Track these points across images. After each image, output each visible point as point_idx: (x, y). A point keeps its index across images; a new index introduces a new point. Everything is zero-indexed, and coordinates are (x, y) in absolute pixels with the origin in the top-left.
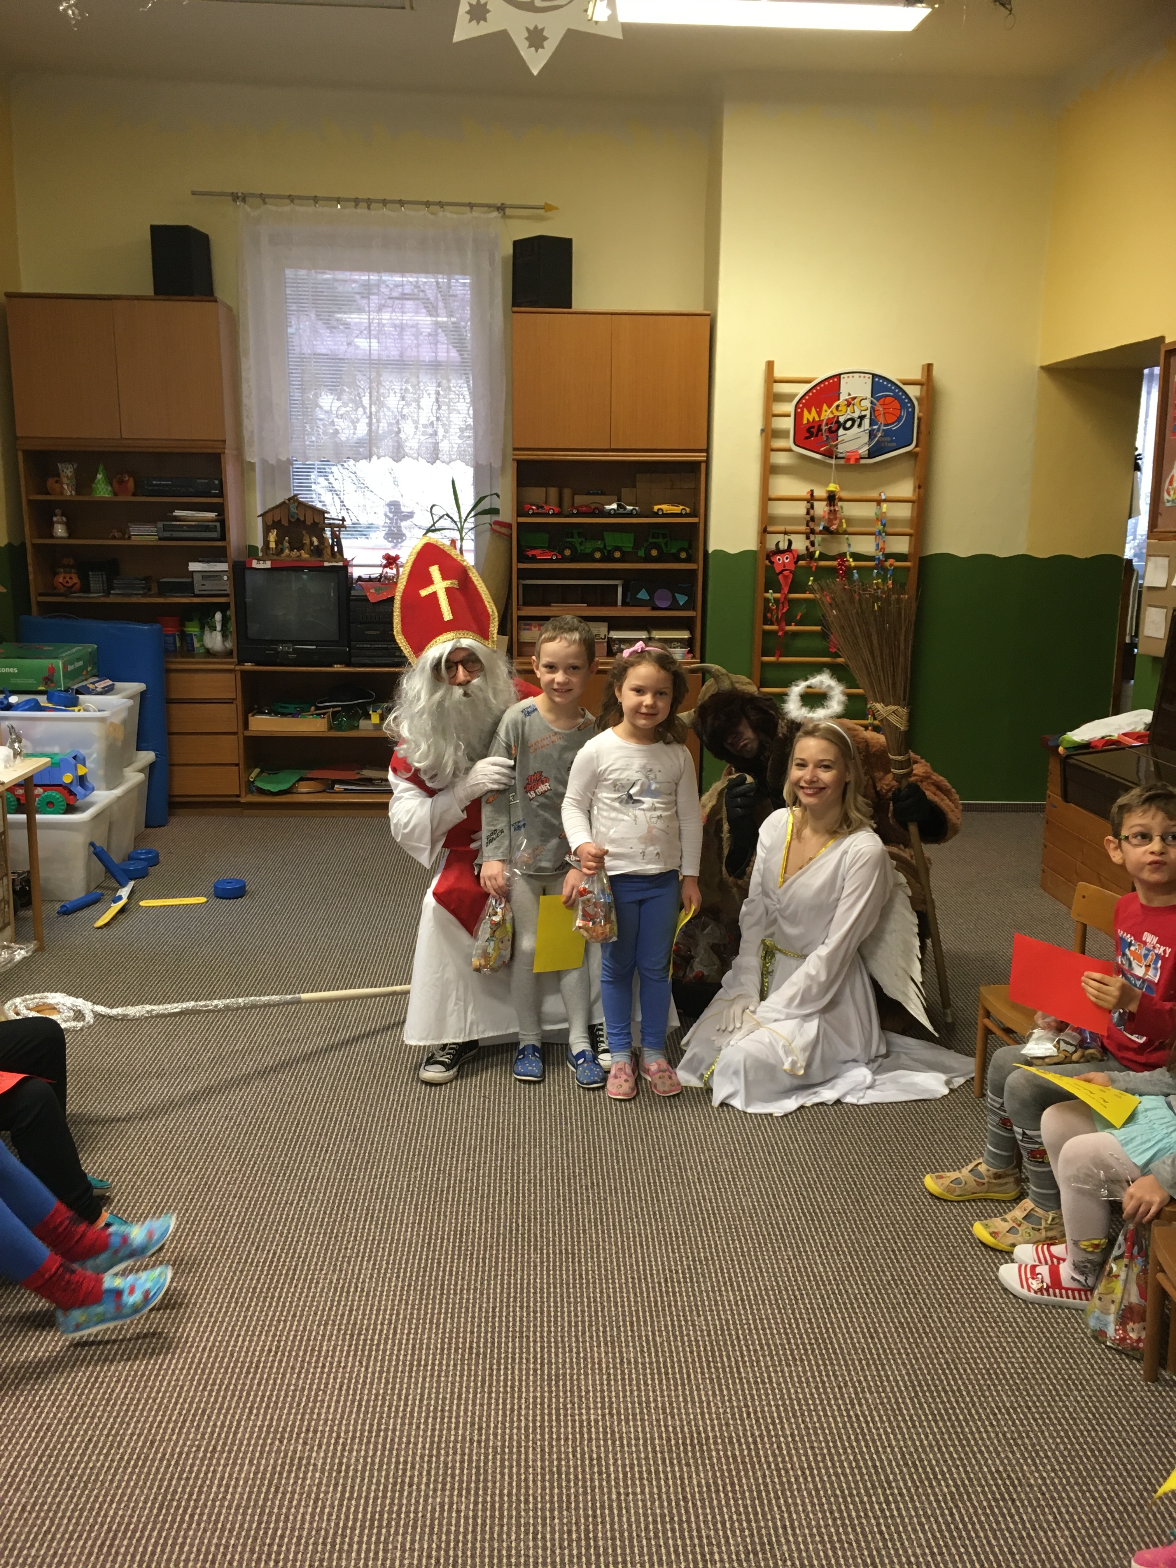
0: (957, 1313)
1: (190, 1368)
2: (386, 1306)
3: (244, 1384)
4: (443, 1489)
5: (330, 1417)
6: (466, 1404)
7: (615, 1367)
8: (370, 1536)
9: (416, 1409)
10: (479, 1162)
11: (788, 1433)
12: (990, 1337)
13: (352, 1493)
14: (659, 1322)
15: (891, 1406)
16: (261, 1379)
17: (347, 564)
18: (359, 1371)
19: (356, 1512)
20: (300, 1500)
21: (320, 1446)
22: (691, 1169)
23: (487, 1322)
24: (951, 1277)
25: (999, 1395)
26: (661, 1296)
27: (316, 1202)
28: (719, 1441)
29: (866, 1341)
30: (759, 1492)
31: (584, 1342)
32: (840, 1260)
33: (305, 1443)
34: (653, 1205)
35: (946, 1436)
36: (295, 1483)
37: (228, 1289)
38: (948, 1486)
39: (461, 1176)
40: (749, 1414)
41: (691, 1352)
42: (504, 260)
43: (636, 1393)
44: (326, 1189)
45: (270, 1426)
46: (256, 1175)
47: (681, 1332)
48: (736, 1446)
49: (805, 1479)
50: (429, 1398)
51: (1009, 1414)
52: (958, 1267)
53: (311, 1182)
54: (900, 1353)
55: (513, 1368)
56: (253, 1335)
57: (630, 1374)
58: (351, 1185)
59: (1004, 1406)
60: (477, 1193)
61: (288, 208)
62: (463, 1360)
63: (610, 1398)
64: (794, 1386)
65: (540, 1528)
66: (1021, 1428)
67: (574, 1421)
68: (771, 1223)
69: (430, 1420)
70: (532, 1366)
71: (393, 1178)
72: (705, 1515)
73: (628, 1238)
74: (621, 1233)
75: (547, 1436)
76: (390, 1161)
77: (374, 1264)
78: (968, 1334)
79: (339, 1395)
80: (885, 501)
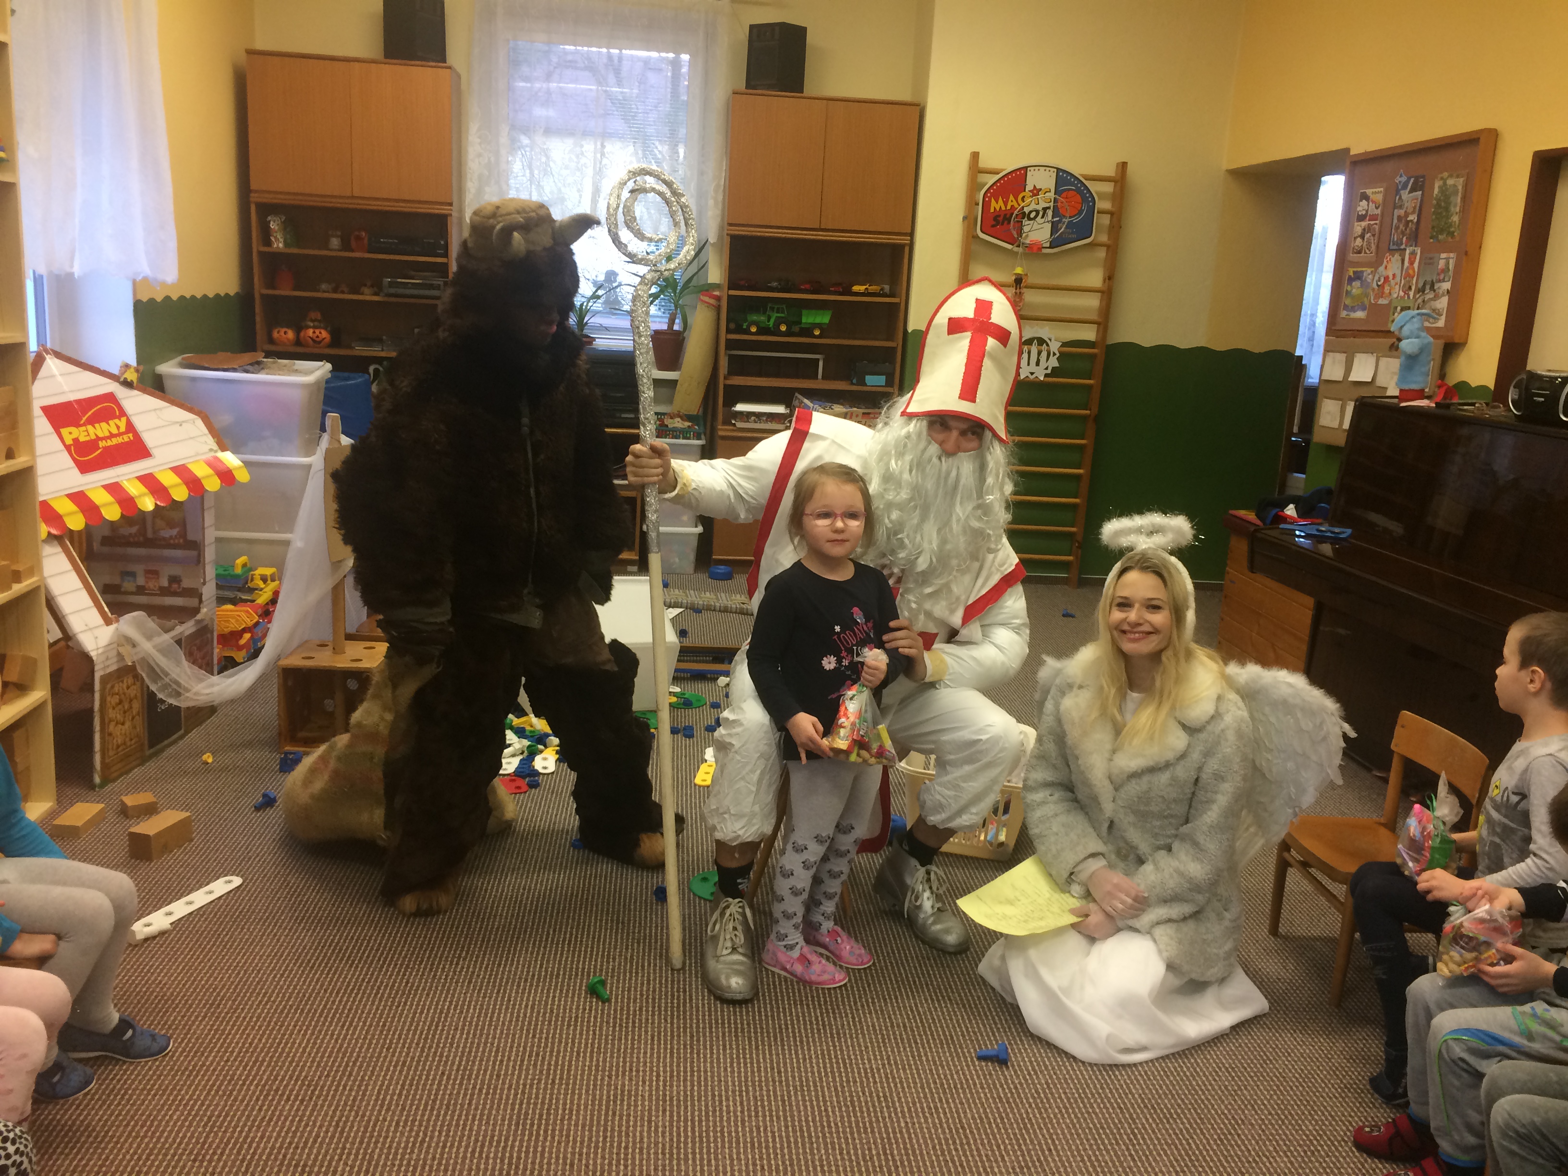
1: (517, 1020)
3: (568, 1034)
4: (757, 1116)
8: (701, 1149)
19: (686, 1131)
20: (635, 1122)
21: (644, 1082)
30: (1025, 1124)
33: (631, 1080)
36: (629, 1108)
38: (1183, 1123)
45: (597, 1066)
49: (1063, 1116)
57: (901, 1035)
63: (887, 1052)
65: (844, 1146)
72: (982, 1140)
79: (652, 1044)
80: (1075, 290)
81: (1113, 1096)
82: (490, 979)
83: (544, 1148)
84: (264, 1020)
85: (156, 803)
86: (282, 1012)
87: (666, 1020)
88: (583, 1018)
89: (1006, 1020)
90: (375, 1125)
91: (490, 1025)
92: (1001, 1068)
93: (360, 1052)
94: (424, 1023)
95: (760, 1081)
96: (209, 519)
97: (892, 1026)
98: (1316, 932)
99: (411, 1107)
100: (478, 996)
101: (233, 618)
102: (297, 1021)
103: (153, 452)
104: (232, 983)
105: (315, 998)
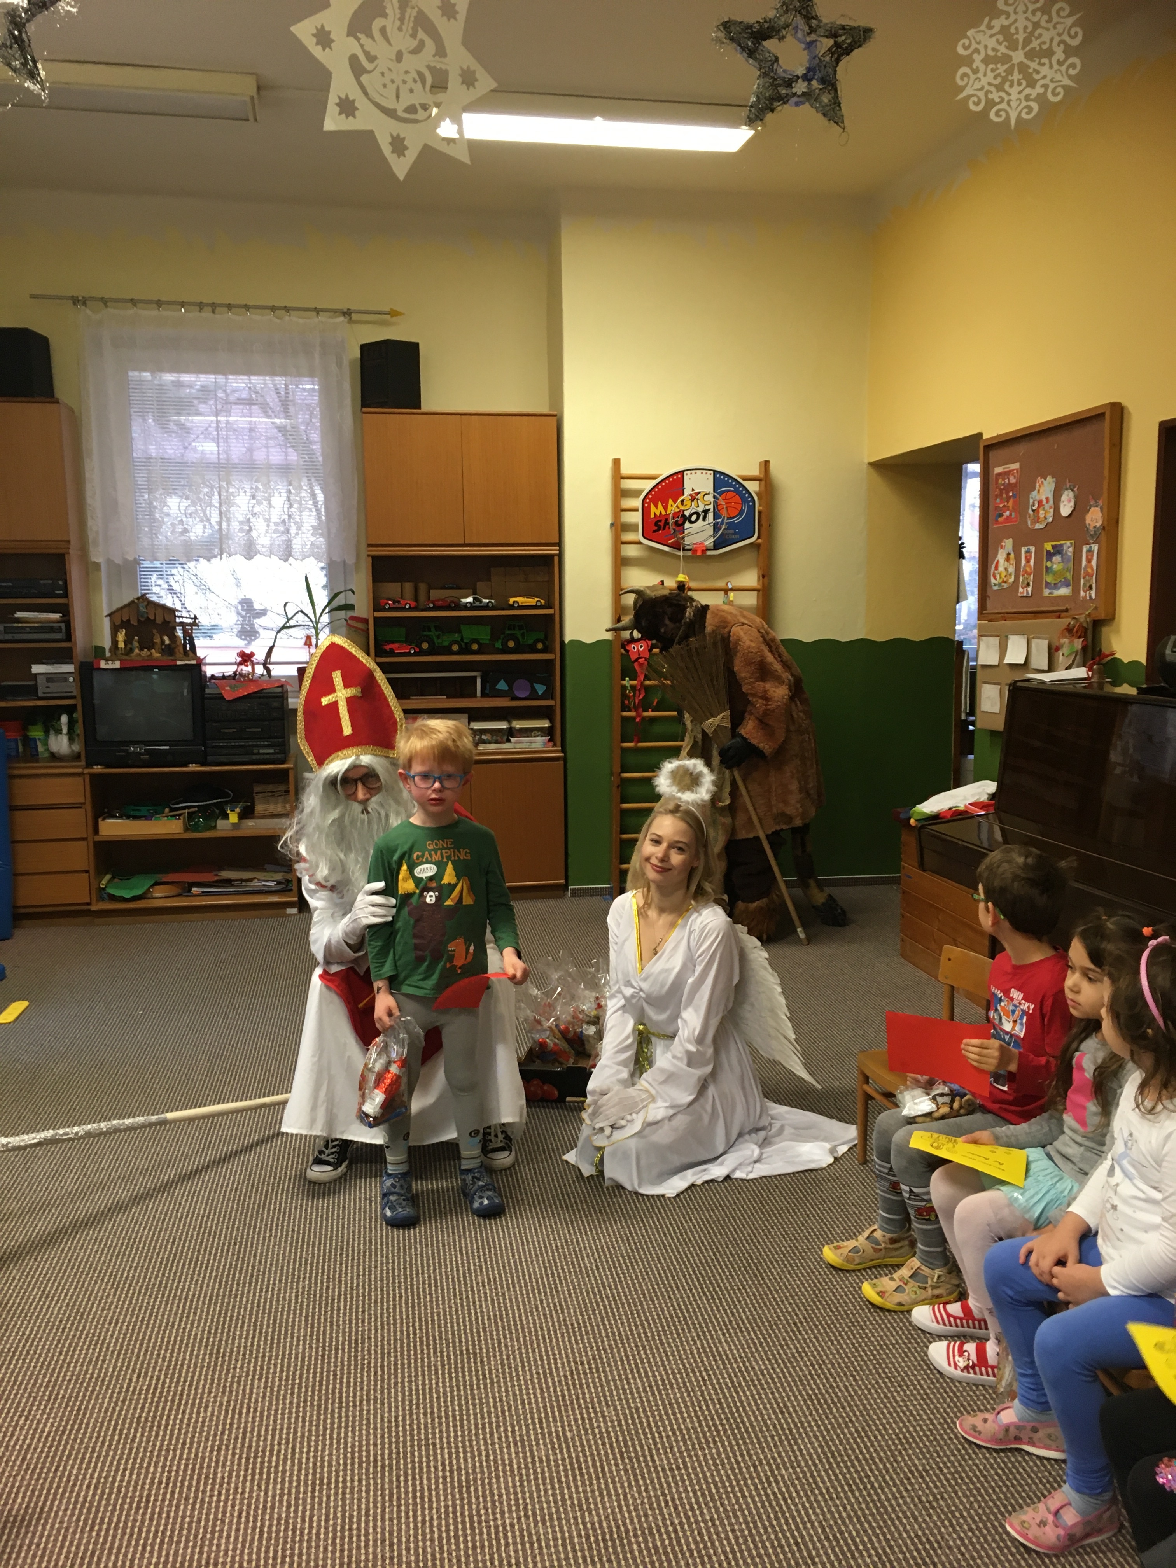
0: (862, 1380)
2: (282, 1425)
5: (231, 1547)
6: (375, 1520)
7: (527, 1467)
9: (322, 1530)
10: (370, 1266)
11: (708, 1518)
12: (897, 1402)
14: (568, 1416)
15: (807, 1480)
16: (153, 1513)
17: (200, 663)
18: (258, 1495)
22: (588, 1256)
23: (390, 1432)
24: (853, 1344)
25: (911, 1459)
26: (569, 1390)
27: (199, 1321)
28: (639, 1533)
29: (777, 1417)
31: (493, 1444)
32: (744, 1337)
34: (553, 1296)
35: (864, 1506)
37: (110, 1421)
39: (352, 1283)
40: (666, 1503)
41: (604, 1444)
42: (352, 363)
43: (550, 1492)
44: (209, 1307)
46: (132, 1298)
47: (591, 1425)
48: (657, 1536)
50: (335, 1517)
51: (922, 1477)
52: (859, 1333)
53: (192, 1301)
54: (810, 1426)
55: (421, 1478)
56: (141, 1467)
58: (235, 1301)
59: (917, 1470)
60: (370, 1299)
61: (131, 311)
62: (367, 1474)
64: (709, 1469)
66: (935, 1491)
67: (489, 1527)
68: (672, 1305)
69: (338, 1541)
70: (440, 1474)
71: (279, 1290)
73: (530, 1333)
74: (522, 1328)
75: (462, 1546)
76: (276, 1273)
77: (266, 1382)
78: (875, 1400)
80: (732, 590)
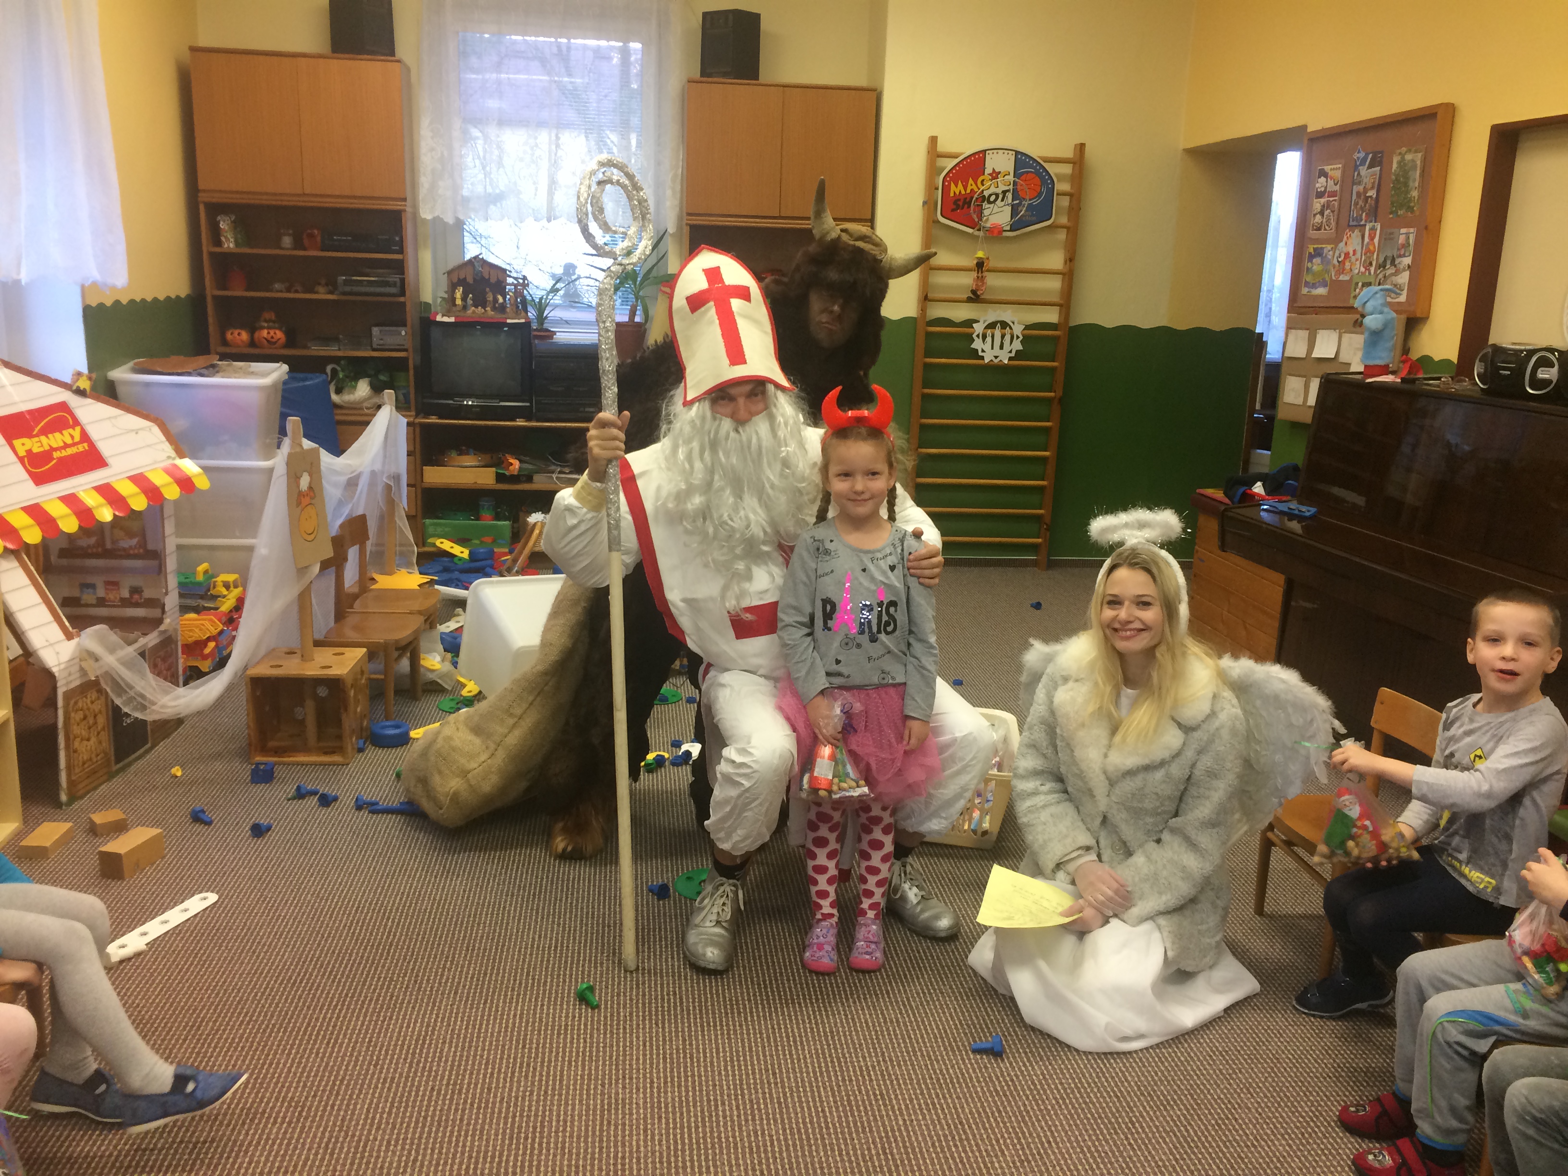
1: (506, 1031)
3: (558, 1043)
4: (754, 1120)
8: (699, 1156)
13: (675, 1123)
17: (529, 322)
19: (682, 1138)
20: (631, 1131)
21: (638, 1089)
30: (1023, 1117)
33: (624, 1088)
36: (624, 1117)
38: (1180, 1110)
45: (590, 1074)
49: (1060, 1106)
63: (881, 1049)
72: (981, 1135)
79: (645, 1050)
81: (1110, 1085)
82: (476, 989)
83: (539, 1162)
84: (247, 1041)
85: (124, 820)
86: (265, 1031)
87: (657, 1024)
88: (573, 1025)
89: (999, 1011)
90: (365, 1146)
91: (478, 1037)
92: (996, 1060)
93: (347, 1069)
94: (411, 1037)
95: (755, 1084)
96: (169, 528)
97: (885, 1022)
98: (1300, 910)
99: (401, 1124)
100: (465, 1007)
101: (197, 627)
102: (280, 1041)
103: (109, 461)
104: (212, 1003)
105: (298, 1016)
